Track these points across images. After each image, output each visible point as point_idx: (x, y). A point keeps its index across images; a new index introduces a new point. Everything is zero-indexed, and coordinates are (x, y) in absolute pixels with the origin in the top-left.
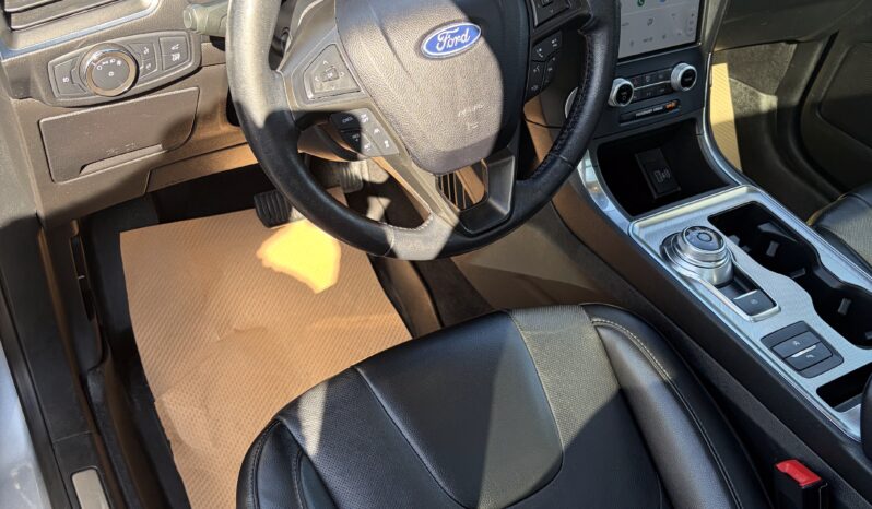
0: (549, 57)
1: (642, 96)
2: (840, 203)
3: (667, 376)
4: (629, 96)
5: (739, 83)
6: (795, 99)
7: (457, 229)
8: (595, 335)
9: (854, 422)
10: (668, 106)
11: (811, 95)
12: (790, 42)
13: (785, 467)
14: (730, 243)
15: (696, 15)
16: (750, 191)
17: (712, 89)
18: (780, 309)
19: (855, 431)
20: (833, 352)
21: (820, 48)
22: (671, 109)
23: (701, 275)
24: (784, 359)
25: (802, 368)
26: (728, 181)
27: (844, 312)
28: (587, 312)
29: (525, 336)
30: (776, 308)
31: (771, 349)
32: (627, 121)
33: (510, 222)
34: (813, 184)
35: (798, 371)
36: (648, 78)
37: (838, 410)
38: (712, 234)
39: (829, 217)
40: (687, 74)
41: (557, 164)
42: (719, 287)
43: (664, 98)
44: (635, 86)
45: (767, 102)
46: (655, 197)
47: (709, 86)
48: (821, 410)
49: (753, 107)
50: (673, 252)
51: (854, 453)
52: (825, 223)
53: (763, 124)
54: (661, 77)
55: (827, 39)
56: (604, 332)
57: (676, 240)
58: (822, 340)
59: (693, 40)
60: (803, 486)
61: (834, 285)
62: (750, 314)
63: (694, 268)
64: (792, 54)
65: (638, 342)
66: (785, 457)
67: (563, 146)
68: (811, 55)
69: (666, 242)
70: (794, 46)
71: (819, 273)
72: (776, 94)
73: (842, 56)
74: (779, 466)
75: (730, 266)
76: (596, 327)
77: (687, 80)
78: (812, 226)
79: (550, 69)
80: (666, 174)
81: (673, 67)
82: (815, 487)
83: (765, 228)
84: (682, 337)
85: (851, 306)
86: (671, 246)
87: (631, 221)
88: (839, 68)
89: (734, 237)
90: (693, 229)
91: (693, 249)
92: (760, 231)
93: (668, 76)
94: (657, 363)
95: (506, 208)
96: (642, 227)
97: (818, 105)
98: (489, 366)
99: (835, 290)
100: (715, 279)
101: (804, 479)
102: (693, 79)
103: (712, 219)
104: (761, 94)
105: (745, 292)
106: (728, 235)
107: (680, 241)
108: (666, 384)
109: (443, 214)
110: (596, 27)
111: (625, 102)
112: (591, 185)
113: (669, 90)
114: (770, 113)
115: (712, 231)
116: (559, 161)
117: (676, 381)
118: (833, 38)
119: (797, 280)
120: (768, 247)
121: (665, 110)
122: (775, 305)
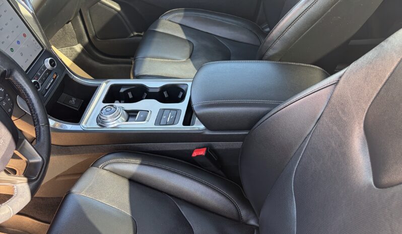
0: (5, 96)
1: (43, 81)
2: (135, 64)
3: (139, 161)
4: (38, 85)
5: (63, 49)
6: (86, 40)
7: (29, 182)
8: (105, 171)
9: (199, 125)
10: (54, 77)
11: (90, 35)
12: (68, 23)
13: (194, 154)
14: (117, 104)
15: (35, 40)
16: (107, 83)
17: (63, 60)
18: (151, 111)
19: (202, 127)
20: (176, 110)
21: (79, 18)
22: (56, 77)
23: (119, 122)
24: (166, 125)
25: (173, 123)
26: (96, 85)
27: (167, 96)
28: (95, 166)
29: (83, 194)
30: (150, 112)
31: (160, 125)
32: (45, 94)
33: (45, 162)
34: (117, 63)
35: (173, 124)
36: (39, 74)
37: (193, 125)
38: (109, 107)
39: (136, 71)
40: (51, 62)
41: (42, 129)
42: (127, 121)
43: (50, 76)
44: (37, 80)
45: (78, 48)
46: (77, 110)
47: (61, 60)
48: (189, 129)
49: (75, 53)
50: (103, 122)
51: (208, 133)
52: (136, 73)
53: (84, 56)
54: (43, 70)
55: (79, 14)
56: (106, 168)
57: (100, 118)
58: (171, 110)
59: (41, 49)
60: (204, 154)
61: (158, 90)
62: (144, 120)
63: (115, 122)
64: (72, 26)
65: (121, 160)
66: (192, 151)
67: (38, 121)
68: (78, 22)
69: (98, 122)
70: (70, 23)
71: (150, 91)
72: (78, 43)
73: (89, 16)
74: (193, 155)
75: (124, 112)
76: (103, 168)
77: (52, 64)
78: (134, 78)
79: (9, 100)
80: (74, 100)
81: (44, 63)
82: (207, 151)
83: (122, 90)
84: (131, 146)
85: (167, 92)
86: (100, 121)
87: (80, 125)
88: (91, 21)
89: (116, 101)
90: (102, 110)
91: (108, 116)
92: (121, 93)
93: (45, 68)
94: (133, 160)
95: (39, 159)
96: (86, 123)
97: (95, 37)
98: (81, 215)
99: (159, 92)
100: (124, 119)
101: (202, 152)
102: (54, 62)
103: (104, 102)
104: (74, 47)
105: (136, 115)
106: (114, 102)
107: (102, 117)
108: (141, 164)
109: (19, 181)
110: (11, 72)
111: (39, 88)
112: (55, 125)
113: (50, 72)
114: (83, 51)
115: (109, 105)
116: (41, 127)
117: (143, 160)
118: (80, 12)
119: (146, 98)
120: (128, 96)
121: (54, 79)
122: (148, 111)
